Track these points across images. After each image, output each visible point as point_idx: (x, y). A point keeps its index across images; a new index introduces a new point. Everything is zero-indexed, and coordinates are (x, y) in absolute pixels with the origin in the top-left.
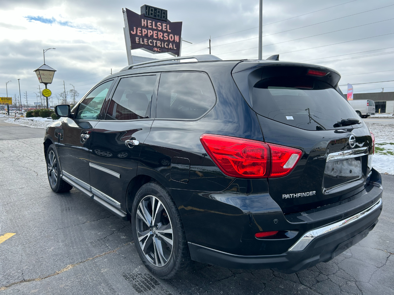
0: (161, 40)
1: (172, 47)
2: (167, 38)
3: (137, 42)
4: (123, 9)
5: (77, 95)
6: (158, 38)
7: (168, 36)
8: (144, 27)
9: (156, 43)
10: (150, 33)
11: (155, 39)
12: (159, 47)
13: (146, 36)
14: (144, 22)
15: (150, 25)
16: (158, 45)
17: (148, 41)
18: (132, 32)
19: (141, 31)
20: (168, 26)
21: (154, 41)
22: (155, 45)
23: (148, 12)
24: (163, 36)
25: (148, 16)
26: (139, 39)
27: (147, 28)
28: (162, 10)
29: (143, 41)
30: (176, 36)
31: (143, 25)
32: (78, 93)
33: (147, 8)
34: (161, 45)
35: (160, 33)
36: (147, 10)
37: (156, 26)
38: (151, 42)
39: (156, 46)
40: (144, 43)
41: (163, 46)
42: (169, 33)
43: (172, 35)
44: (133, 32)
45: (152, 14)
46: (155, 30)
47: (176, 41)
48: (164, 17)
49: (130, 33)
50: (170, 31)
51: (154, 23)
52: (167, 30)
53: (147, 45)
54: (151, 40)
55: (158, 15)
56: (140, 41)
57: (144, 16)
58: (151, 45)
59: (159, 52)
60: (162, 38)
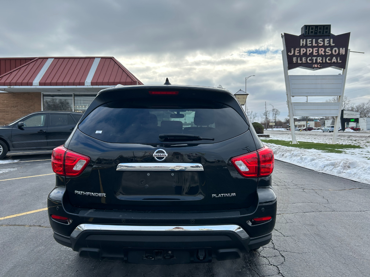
0: (322, 56)
1: (335, 61)
2: (330, 52)
3: (294, 62)
4: (282, 34)
5: (278, 114)
6: (319, 54)
7: (331, 50)
8: (303, 47)
9: (316, 60)
10: (309, 51)
11: (315, 56)
12: (320, 63)
13: (305, 55)
14: (302, 42)
15: (310, 44)
16: (318, 62)
17: (307, 59)
18: (289, 54)
19: (300, 51)
20: (332, 40)
21: (313, 58)
22: (314, 62)
23: (307, 32)
24: (325, 52)
25: (308, 35)
26: (297, 59)
27: (306, 47)
28: (324, 26)
29: (301, 60)
30: (341, 49)
31: (301, 45)
32: (279, 112)
33: (307, 28)
34: (322, 60)
35: (321, 49)
36: (306, 29)
37: (317, 42)
38: (310, 60)
39: (316, 63)
40: (302, 62)
41: (324, 61)
42: (332, 48)
43: (336, 49)
44: (291, 53)
45: (312, 32)
46: (315, 47)
47: (341, 54)
48: (326, 32)
49: (288, 55)
50: (334, 45)
51: (314, 40)
52: (330, 45)
53: (305, 63)
54: (310, 58)
55: (320, 32)
56: (297, 61)
57: (304, 36)
58: (311, 62)
59: (320, 68)
60: (323, 54)
